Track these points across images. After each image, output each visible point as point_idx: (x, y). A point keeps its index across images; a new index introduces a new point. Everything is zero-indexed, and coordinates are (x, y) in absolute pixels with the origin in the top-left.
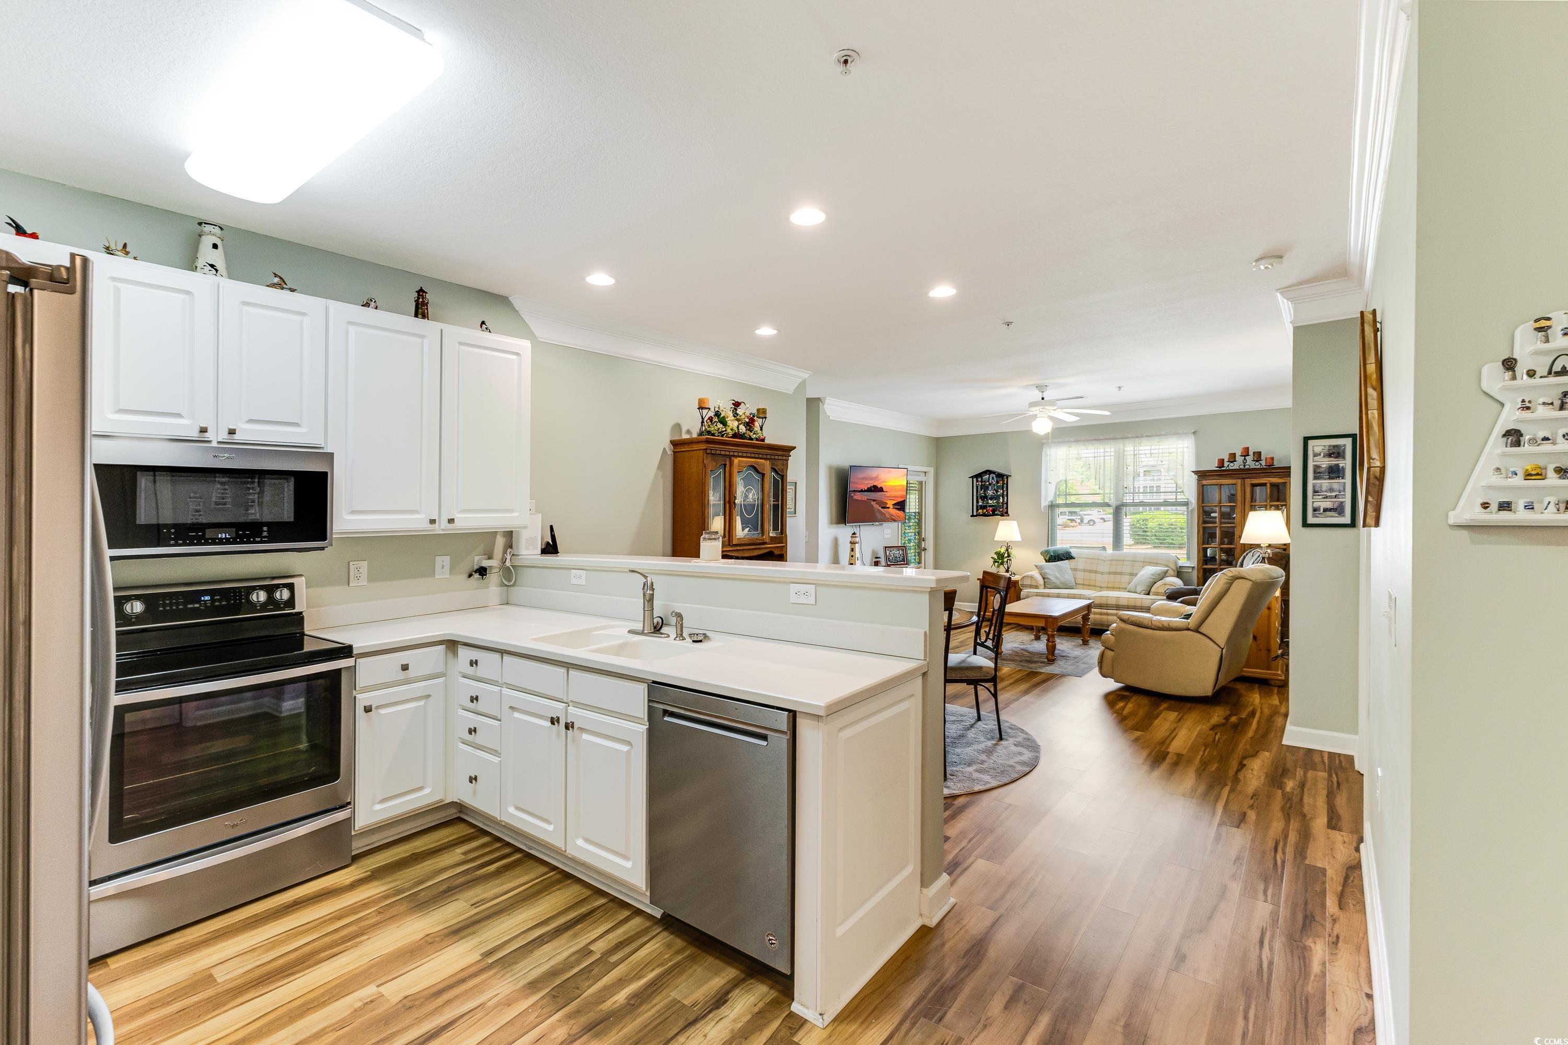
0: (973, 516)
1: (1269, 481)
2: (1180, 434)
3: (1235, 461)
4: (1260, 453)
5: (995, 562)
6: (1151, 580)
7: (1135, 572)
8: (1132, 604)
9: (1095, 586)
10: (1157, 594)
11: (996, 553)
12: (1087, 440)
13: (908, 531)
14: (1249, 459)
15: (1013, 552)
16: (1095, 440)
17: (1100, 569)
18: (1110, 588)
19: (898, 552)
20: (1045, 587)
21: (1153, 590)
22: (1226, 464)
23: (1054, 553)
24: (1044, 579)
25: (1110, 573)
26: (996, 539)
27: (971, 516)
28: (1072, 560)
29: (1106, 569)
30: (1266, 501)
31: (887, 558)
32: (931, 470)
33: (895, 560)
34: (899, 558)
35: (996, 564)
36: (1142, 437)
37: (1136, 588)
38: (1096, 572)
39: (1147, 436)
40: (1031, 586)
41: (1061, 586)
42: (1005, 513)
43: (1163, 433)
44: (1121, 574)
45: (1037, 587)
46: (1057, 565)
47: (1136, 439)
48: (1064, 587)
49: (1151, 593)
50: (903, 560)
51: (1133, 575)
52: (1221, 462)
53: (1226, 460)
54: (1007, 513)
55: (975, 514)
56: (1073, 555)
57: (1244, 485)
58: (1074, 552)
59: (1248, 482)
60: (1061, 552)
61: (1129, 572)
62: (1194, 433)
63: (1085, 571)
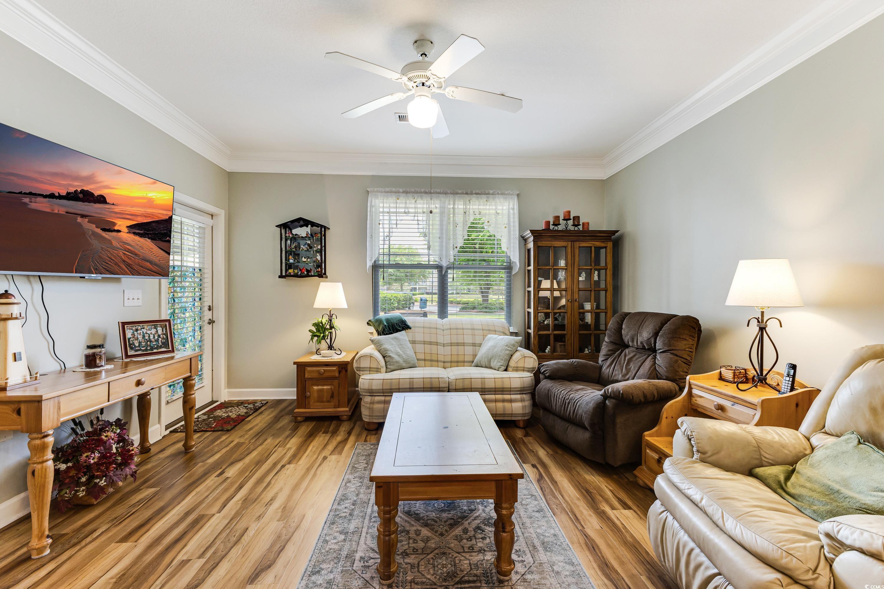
0: (281, 277)
1: (594, 244)
2: (506, 195)
3: (559, 224)
4: (578, 217)
5: (314, 336)
6: (508, 352)
7: (477, 342)
8: (499, 385)
9: (438, 361)
10: (517, 369)
11: (315, 325)
12: (416, 192)
13: (179, 295)
14: (571, 222)
15: (336, 322)
16: (426, 193)
17: (441, 340)
18: (454, 362)
19: (154, 331)
20: (388, 370)
21: (512, 363)
22: (551, 227)
23: (387, 322)
24: (384, 357)
25: (451, 344)
26: (314, 307)
27: (280, 277)
28: (409, 330)
29: (447, 340)
30: (591, 265)
31: (126, 344)
32: (222, 214)
33: (147, 345)
34: (157, 341)
35: (316, 338)
36: (472, 194)
37: (490, 362)
38: (437, 344)
39: (476, 194)
40: (370, 370)
41: (404, 365)
42: (322, 275)
43: (491, 192)
44: (463, 344)
45: (378, 370)
46: (396, 338)
47: (466, 196)
48: (409, 365)
49: (509, 369)
50: (165, 344)
51: (477, 345)
52: (548, 223)
53: (552, 223)
54: (325, 274)
55: (284, 274)
56: (409, 324)
57: (572, 248)
58: (409, 320)
59: (577, 244)
60: (395, 321)
61: (471, 342)
62: (518, 195)
63: (424, 343)
